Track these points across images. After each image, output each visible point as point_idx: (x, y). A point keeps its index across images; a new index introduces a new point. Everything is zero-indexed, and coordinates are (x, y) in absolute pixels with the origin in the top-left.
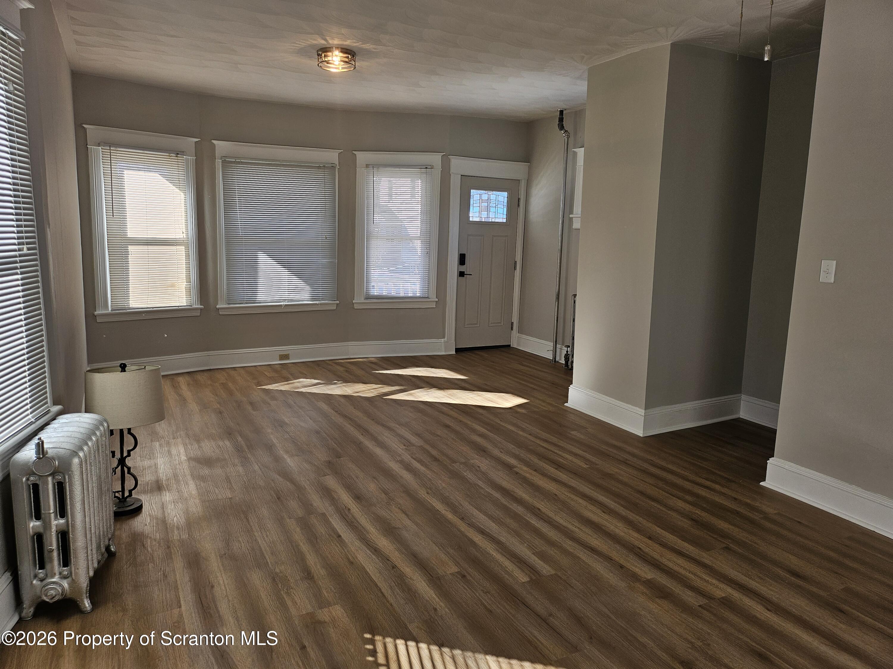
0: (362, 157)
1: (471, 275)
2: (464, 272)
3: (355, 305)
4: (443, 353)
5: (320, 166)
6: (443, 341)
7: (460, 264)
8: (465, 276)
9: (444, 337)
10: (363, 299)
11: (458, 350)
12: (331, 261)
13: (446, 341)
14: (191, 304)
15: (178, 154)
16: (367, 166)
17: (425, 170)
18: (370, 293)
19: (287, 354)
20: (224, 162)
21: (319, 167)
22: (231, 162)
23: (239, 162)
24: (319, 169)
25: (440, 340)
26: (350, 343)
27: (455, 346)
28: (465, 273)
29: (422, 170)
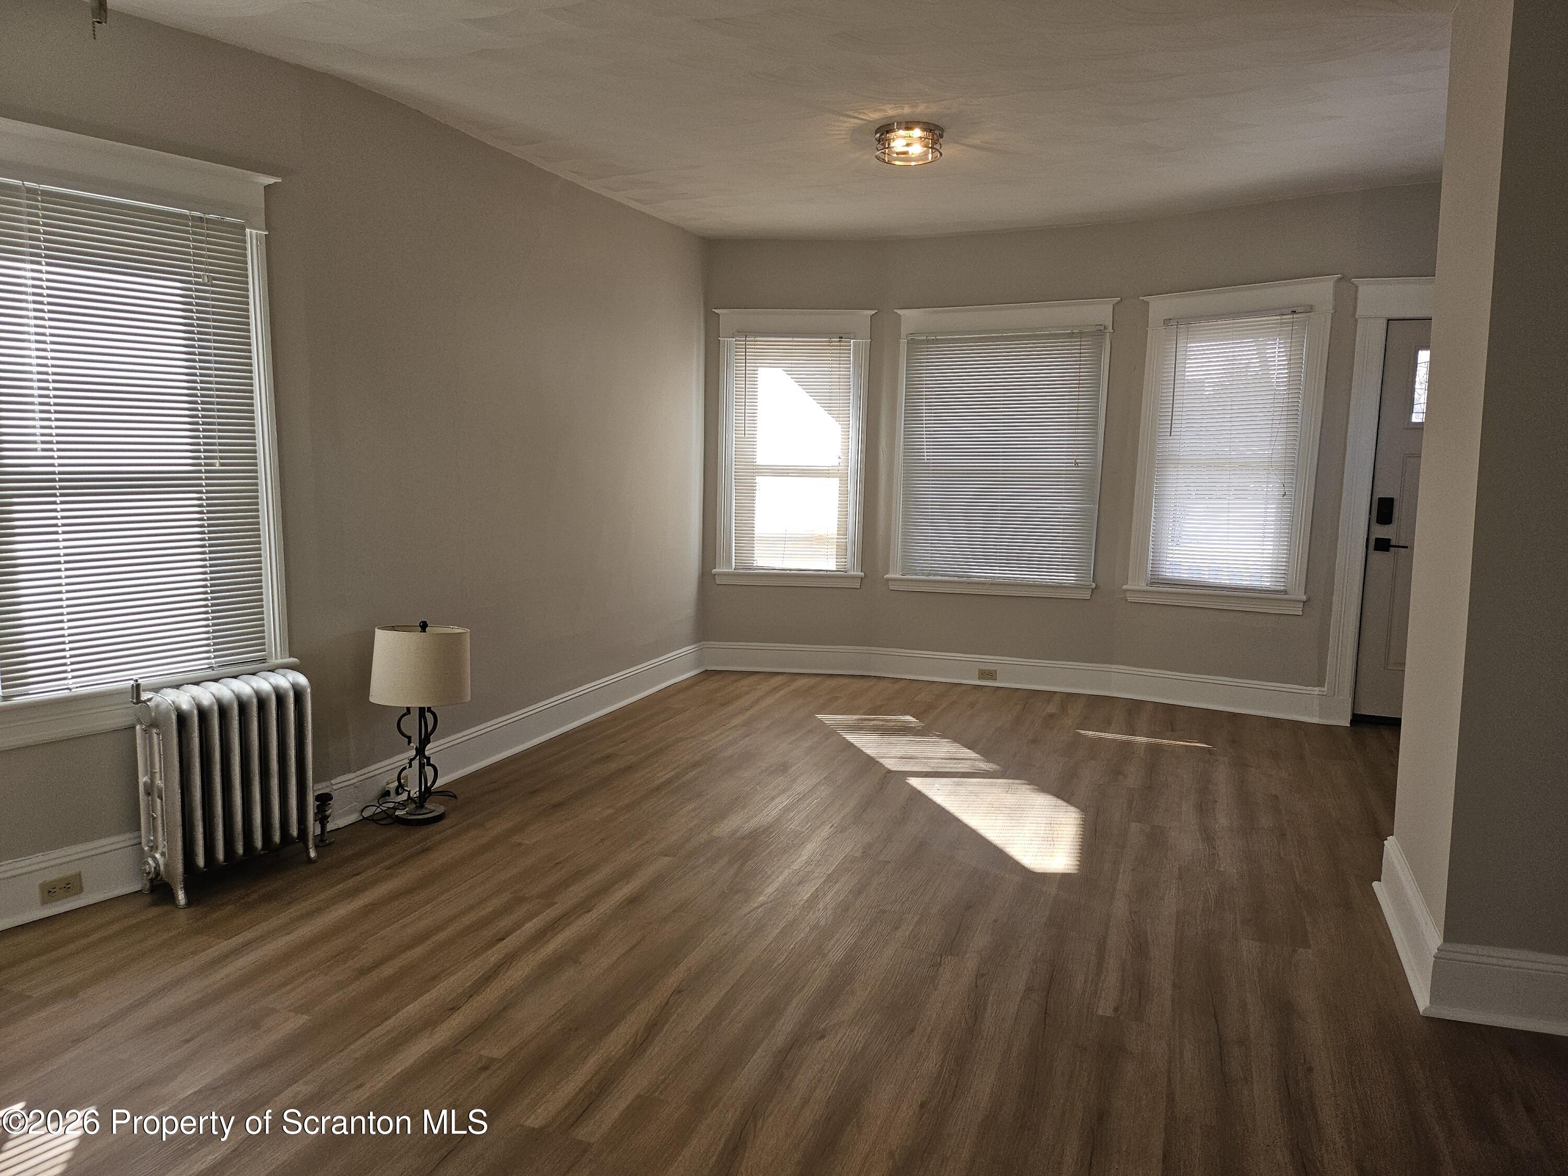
0: (1159, 306)
1: (1407, 547)
2: (1389, 540)
3: (1128, 594)
4: (1316, 720)
5: (1073, 333)
6: (1316, 693)
7: (1378, 522)
8: (1391, 548)
9: (1321, 684)
10: (1144, 584)
11: (1358, 720)
12: (1084, 507)
13: (1325, 693)
14: (845, 568)
15: (842, 338)
16: (1167, 322)
17: (1291, 316)
18: (1160, 573)
19: (994, 670)
20: (911, 343)
21: (1071, 335)
22: (922, 342)
23: (933, 339)
24: (1072, 337)
25: (1309, 688)
26: (1114, 667)
27: (1353, 709)
28: (1393, 543)
29: (1284, 317)
